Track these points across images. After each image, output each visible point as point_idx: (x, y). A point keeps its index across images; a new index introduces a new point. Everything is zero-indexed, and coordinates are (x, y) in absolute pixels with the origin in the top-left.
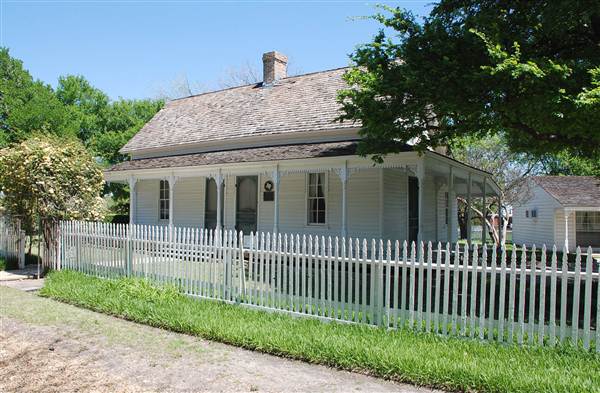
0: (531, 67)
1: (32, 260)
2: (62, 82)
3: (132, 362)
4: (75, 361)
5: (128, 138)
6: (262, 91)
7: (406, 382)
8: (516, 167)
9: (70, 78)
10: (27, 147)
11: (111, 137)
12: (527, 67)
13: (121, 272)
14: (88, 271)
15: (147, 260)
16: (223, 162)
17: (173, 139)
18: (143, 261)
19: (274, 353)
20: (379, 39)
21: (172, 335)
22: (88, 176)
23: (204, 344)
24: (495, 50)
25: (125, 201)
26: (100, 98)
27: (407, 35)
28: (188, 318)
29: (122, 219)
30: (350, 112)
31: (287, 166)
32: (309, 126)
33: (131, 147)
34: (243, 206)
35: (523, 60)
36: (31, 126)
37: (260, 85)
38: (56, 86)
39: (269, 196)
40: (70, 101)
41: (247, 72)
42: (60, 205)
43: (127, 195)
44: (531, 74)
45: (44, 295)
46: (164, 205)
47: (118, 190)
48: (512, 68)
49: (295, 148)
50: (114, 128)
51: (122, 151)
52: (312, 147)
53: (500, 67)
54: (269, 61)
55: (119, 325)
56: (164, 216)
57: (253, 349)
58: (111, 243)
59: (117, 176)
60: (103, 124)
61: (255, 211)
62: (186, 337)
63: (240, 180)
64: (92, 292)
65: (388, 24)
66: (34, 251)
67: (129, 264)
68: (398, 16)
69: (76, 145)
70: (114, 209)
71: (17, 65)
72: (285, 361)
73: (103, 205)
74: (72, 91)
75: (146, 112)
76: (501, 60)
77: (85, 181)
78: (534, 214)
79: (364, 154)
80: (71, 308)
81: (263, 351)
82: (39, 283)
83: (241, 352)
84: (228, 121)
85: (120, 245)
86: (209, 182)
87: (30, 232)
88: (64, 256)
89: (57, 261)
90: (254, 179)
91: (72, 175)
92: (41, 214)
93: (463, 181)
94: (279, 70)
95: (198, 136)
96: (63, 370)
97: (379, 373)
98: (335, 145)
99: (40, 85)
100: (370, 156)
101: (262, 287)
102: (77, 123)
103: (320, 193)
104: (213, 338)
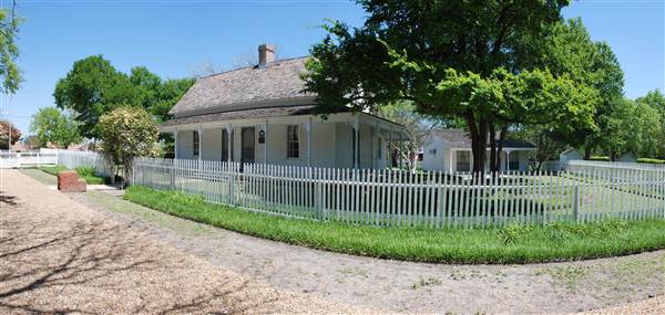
0: (412, 65)
1: (118, 179)
2: (133, 71)
3: (171, 236)
4: (142, 234)
5: (174, 104)
6: (257, 71)
7: (328, 250)
8: (426, 123)
9: (137, 68)
10: (115, 114)
11: (163, 104)
12: (410, 65)
13: (168, 188)
14: (150, 186)
15: (183, 181)
16: (231, 118)
17: (201, 104)
18: (181, 181)
19: (254, 235)
20: (326, 41)
21: (196, 224)
22: (149, 130)
23: (213, 229)
24: (392, 53)
25: (172, 144)
26: (155, 79)
27: (343, 39)
28: (205, 214)
29: (170, 156)
30: (311, 87)
31: (272, 121)
32: (287, 94)
33: (175, 110)
34: (245, 146)
35: (409, 60)
36: (116, 101)
37: (257, 67)
38: (129, 74)
39: (262, 140)
40: (138, 83)
41: (251, 57)
42: (133, 147)
43: (173, 141)
44: (413, 68)
45: (125, 198)
46: (196, 146)
47: (167, 137)
48: (402, 64)
49: (278, 109)
50: (164, 98)
51: (170, 112)
52: (288, 109)
53: (395, 63)
54: (262, 50)
55: (166, 217)
56: (196, 154)
57: (241, 233)
58: (162, 171)
59: (167, 129)
60: (157, 96)
61: (253, 149)
62: (203, 225)
63: (244, 130)
64: (152, 198)
65: (331, 31)
66: (120, 174)
67: (173, 183)
68: (337, 26)
69: (142, 111)
70: (165, 149)
71: (107, 63)
72: (260, 240)
73: (158, 147)
74: (139, 76)
75: (184, 86)
76: (396, 59)
77: (148, 133)
78: (435, 152)
79: (315, 114)
80: (140, 207)
81: (248, 234)
82: (123, 192)
83: (234, 233)
84: (235, 91)
85: (168, 171)
86: (224, 131)
87: (117, 163)
88: (136, 177)
89: (132, 180)
90: (253, 129)
91: (140, 130)
92: (123, 152)
93: (387, 131)
94: (270, 57)
95: (217, 102)
96: (135, 237)
97: (312, 246)
98: (304, 107)
99: (120, 74)
100: (319, 116)
101: (250, 197)
102: (143, 97)
103: (296, 138)
104: (219, 225)
